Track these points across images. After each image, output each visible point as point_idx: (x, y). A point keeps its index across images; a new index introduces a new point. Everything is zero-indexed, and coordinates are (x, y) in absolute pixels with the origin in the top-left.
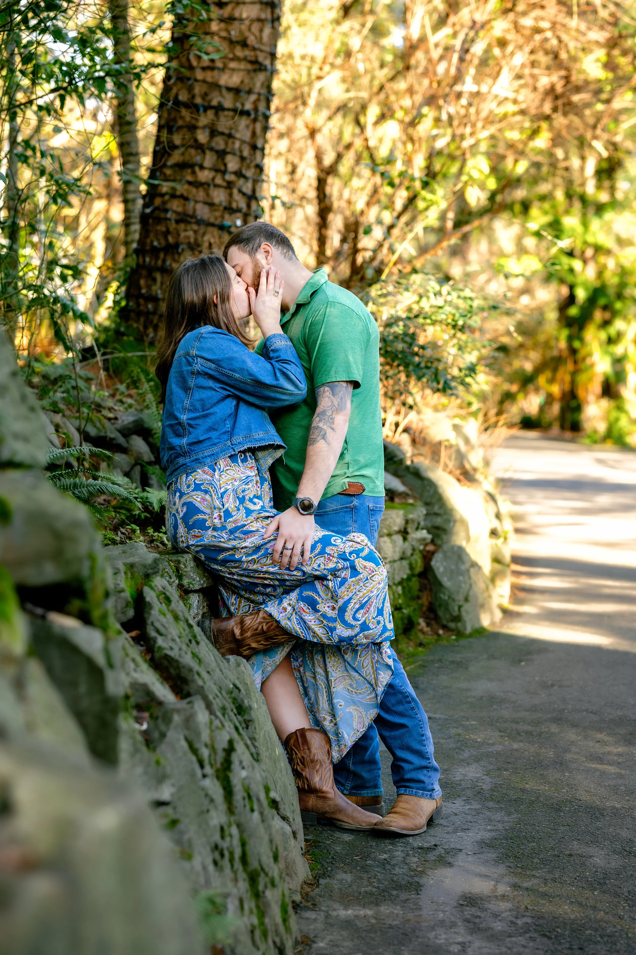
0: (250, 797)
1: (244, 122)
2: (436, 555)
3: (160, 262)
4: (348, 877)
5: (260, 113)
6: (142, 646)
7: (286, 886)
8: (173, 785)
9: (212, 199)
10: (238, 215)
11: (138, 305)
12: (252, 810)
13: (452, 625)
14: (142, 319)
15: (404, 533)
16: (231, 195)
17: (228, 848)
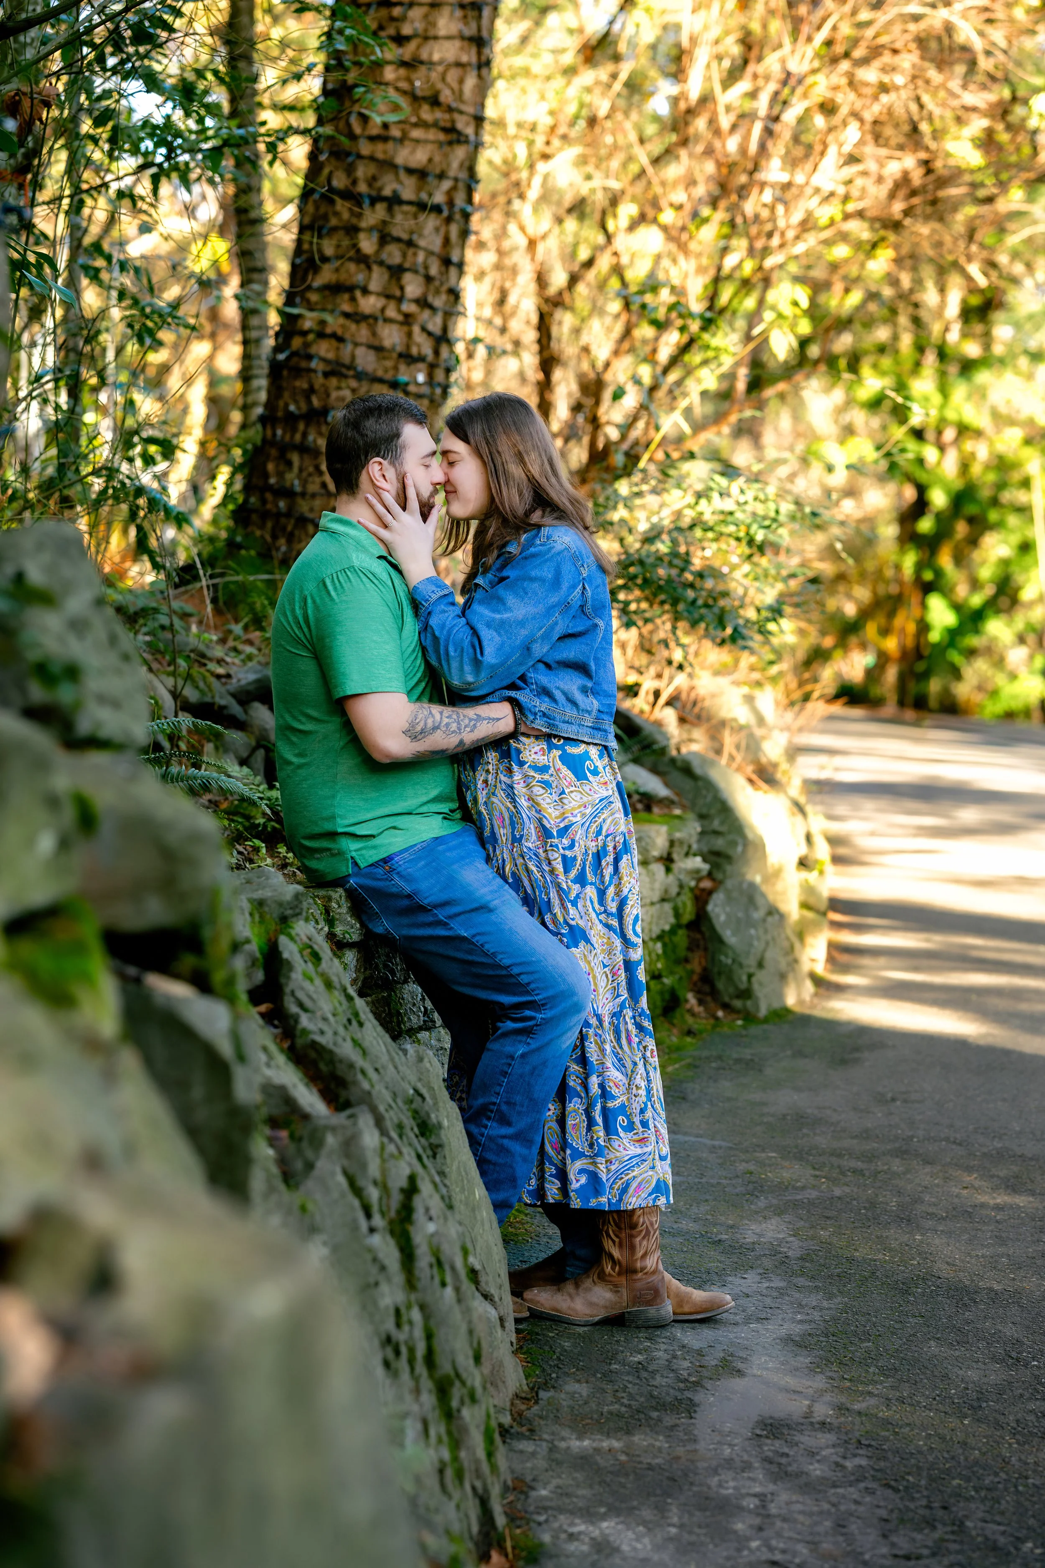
0: (439, 1263)
1: (431, 222)
2: (715, 896)
3: (298, 437)
4: (583, 1390)
5: (457, 209)
6: (276, 1027)
7: (491, 1402)
8: (325, 1244)
9: (381, 340)
10: (421, 365)
11: (264, 502)
12: (443, 1284)
13: (738, 1004)
14: (269, 525)
15: (668, 861)
16: (409, 335)
17: (406, 1343)
